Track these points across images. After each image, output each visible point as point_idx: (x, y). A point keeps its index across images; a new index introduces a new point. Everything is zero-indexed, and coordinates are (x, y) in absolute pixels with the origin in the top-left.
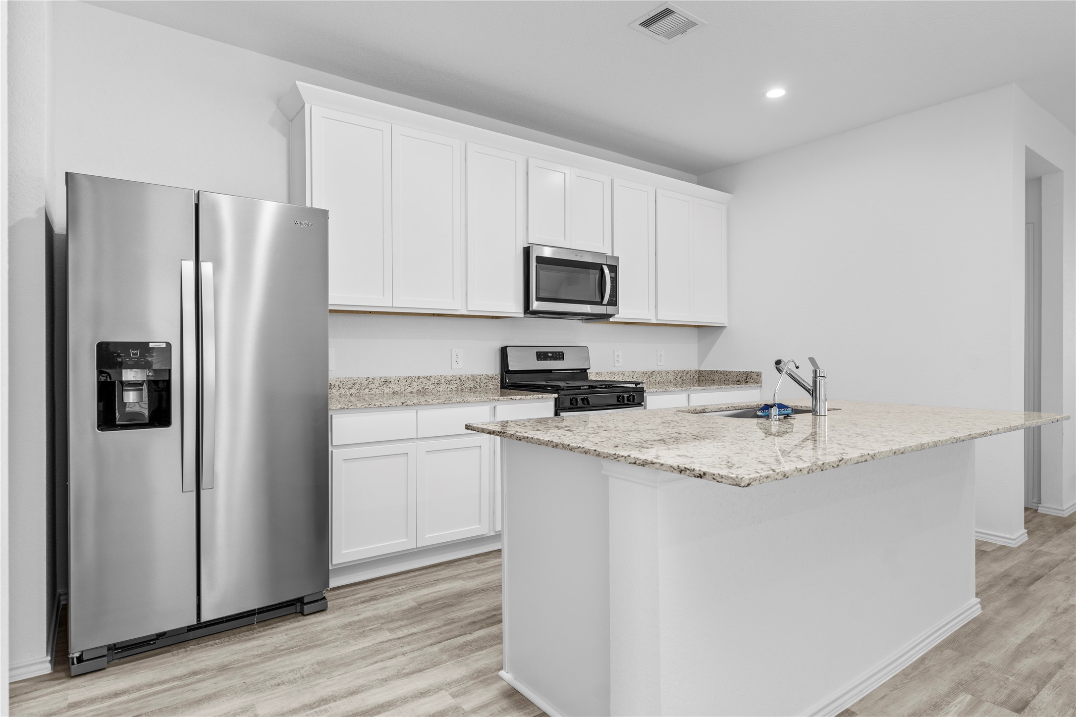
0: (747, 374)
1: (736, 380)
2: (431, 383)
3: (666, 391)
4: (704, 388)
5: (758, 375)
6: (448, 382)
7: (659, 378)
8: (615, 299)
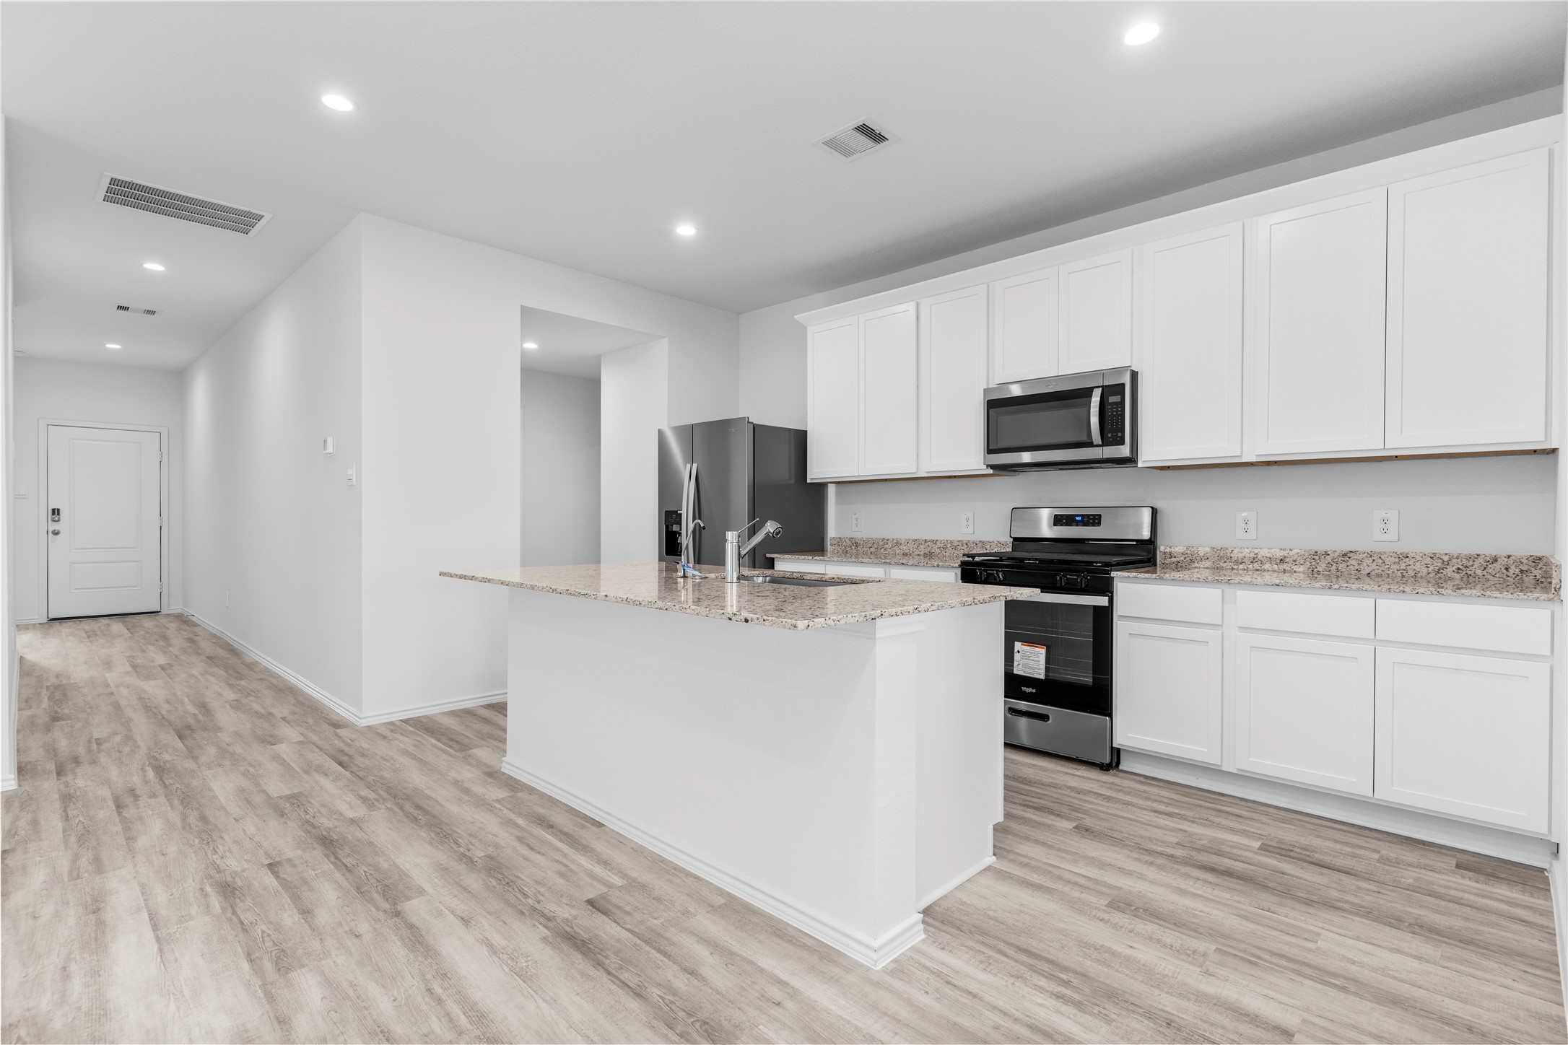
2: (937, 547)
7: (1373, 566)
8: (1120, 435)
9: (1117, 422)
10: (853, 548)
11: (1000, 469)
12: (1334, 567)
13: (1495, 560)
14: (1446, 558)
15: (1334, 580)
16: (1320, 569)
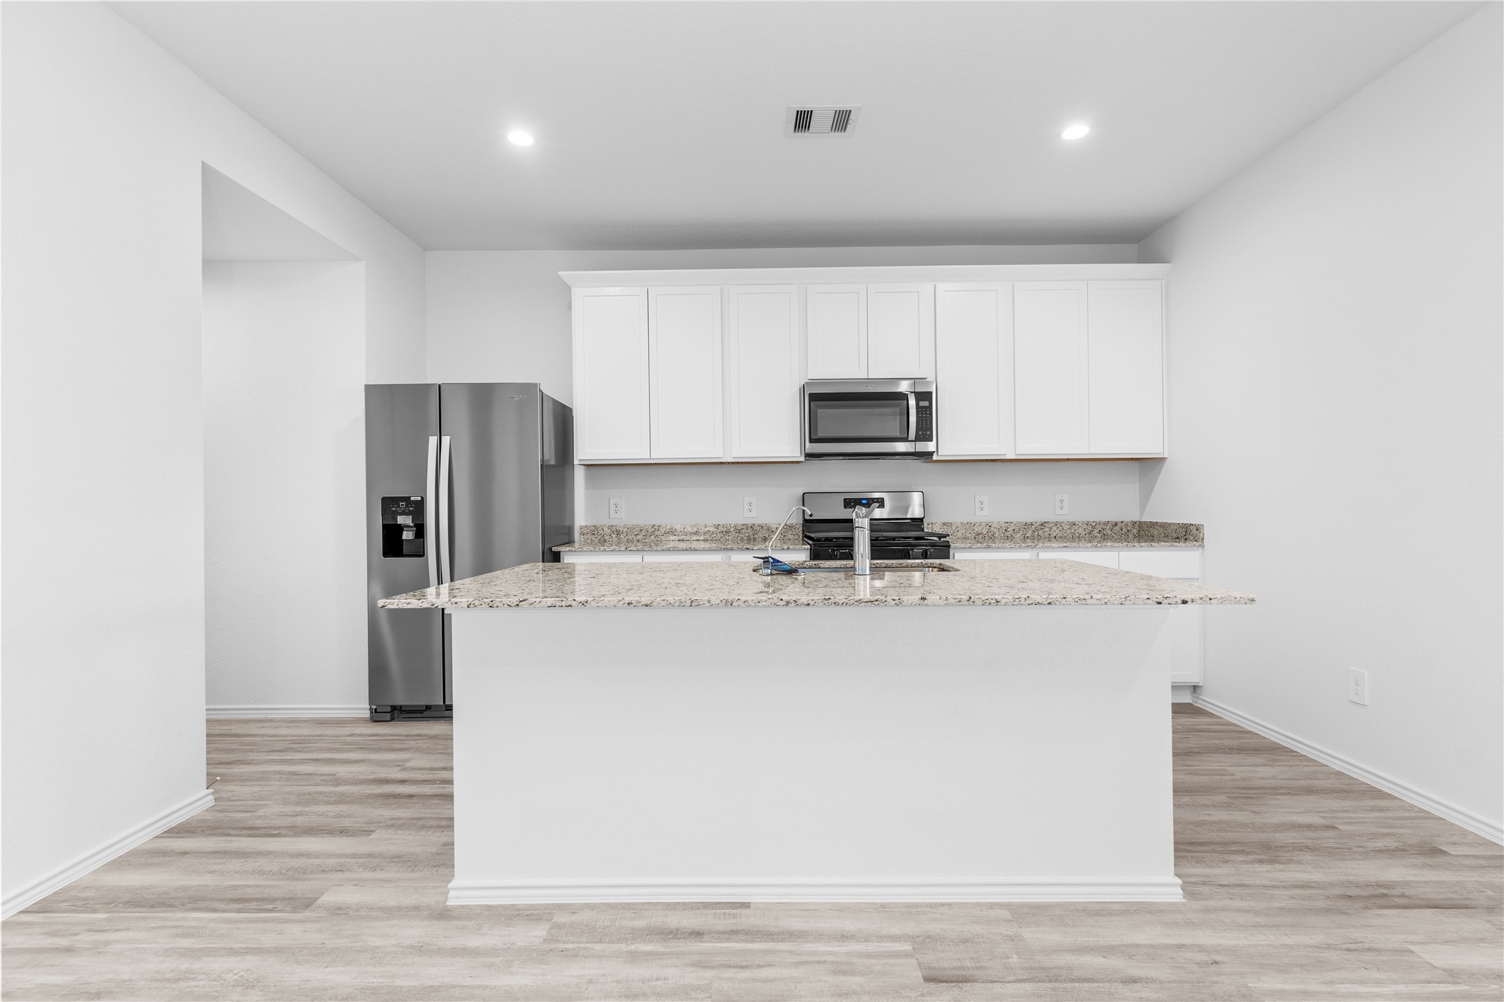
0: (1187, 527)
1: (1175, 536)
3: (989, 547)
4: (1066, 545)
5: (1198, 528)
6: (739, 531)
7: (1058, 532)
8: (928, 433)
9: (926, 423)
10: (614, 536)
11: (810, 456)
12: (1036, 533)
13: (1116, 524)
14: (1094, 524)
15: (1036, 542)
16: (1028, 535)
